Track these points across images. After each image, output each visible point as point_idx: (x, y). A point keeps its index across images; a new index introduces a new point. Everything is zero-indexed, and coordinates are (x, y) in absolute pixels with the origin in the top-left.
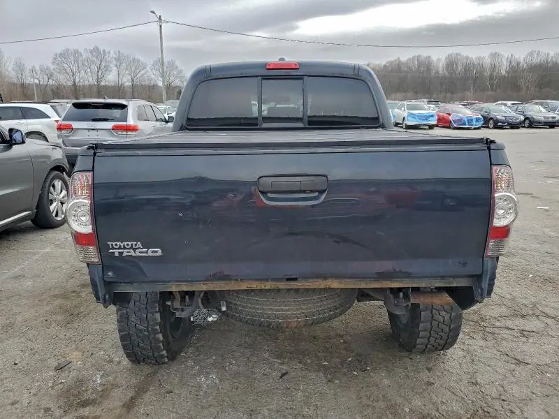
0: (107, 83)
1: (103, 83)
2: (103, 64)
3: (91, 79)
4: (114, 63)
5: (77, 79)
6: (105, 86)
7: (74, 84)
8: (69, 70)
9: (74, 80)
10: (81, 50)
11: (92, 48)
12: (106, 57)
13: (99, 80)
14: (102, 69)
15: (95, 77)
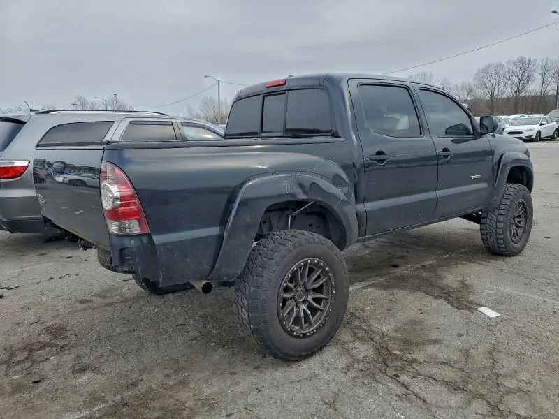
0: (527, 94)
1: (522, 94)
2: (526, 74)
3: (510, 91)
4: (540, 71)
5: (496, 93)
6: (524, 97)
7: (492, 97)
8: (489, 85)
9: (493, 93)
10: (504, 63)
11: (516, 59)
12: (531, 66)
13: (518, 91)
14: (524, 80)
15: (515, 88)
